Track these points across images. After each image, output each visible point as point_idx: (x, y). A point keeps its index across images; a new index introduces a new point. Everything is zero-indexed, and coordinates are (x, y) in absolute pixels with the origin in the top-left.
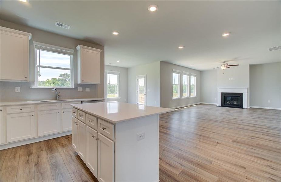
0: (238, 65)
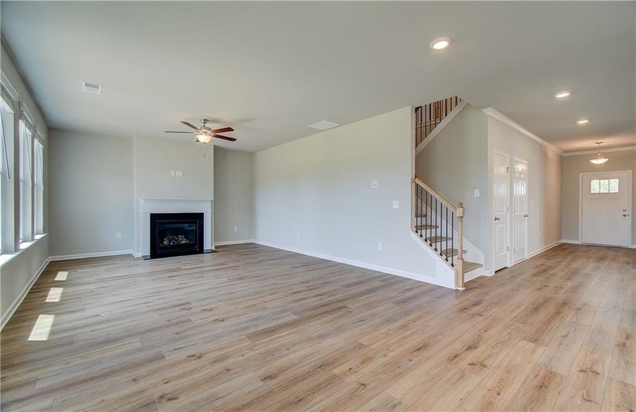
0: (235, 140)
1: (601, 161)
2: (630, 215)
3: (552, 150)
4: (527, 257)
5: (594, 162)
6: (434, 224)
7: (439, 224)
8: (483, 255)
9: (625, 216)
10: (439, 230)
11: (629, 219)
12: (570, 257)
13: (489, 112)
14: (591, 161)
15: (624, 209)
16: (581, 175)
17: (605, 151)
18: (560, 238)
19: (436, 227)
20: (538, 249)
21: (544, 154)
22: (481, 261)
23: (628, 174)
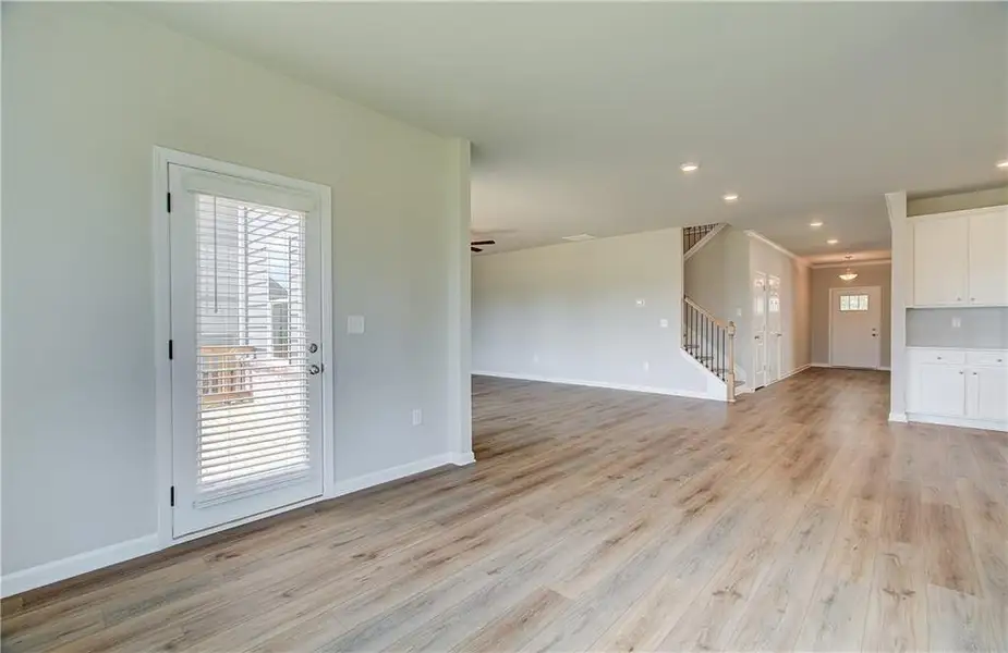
1: (850, 277)
2: (880, 335)
4: (780, 379)
5: (843, 277)
6: (694, 343)
7: (699, 344)
8: (746, 374)
9: (875, 336)
10: (699, 350)
11: (878, 339)
13: (751, 234)
14: (841, 276)
15: (874, 328)
16: (830, 290)
17: (853, 265)
18: (809, 363)
19: (697, 347)
22: (745, 379)
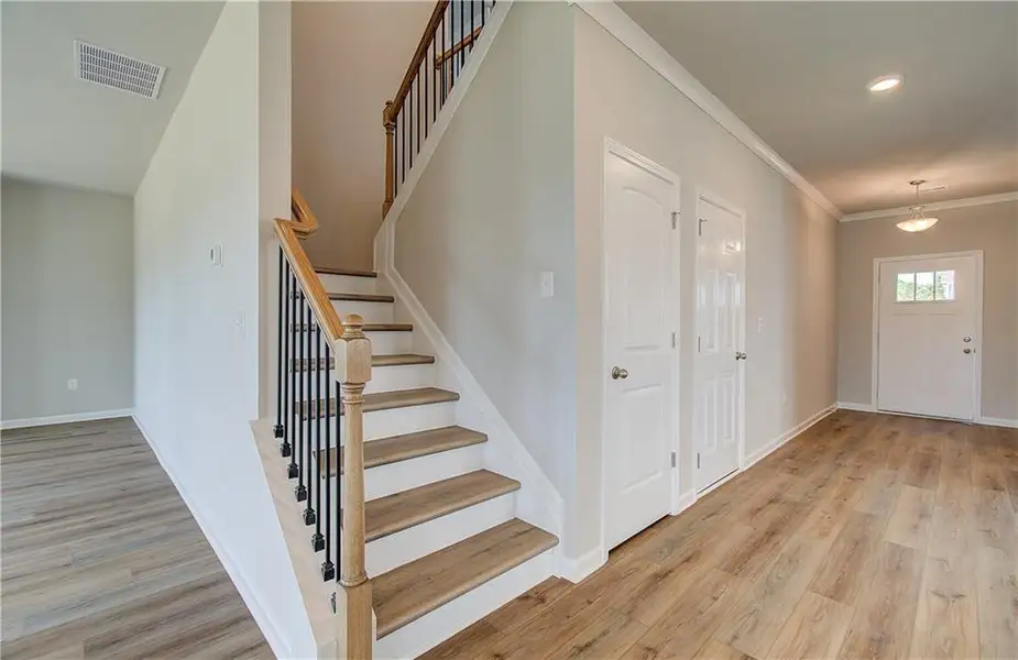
1: (922, 225)
2: (979, 350)
3: (817, 201)
4: (742, 465)
8: (559, 500)
9: (967, 352)
11: (975, 359)
12: (850, 461)
14: (899, 225)
15: (967, 336)
16: (876, 262)
18: (834, 399)
20: (777, 436)
21: (794, 206)
22: (552, 523)
23: (974, 260)
